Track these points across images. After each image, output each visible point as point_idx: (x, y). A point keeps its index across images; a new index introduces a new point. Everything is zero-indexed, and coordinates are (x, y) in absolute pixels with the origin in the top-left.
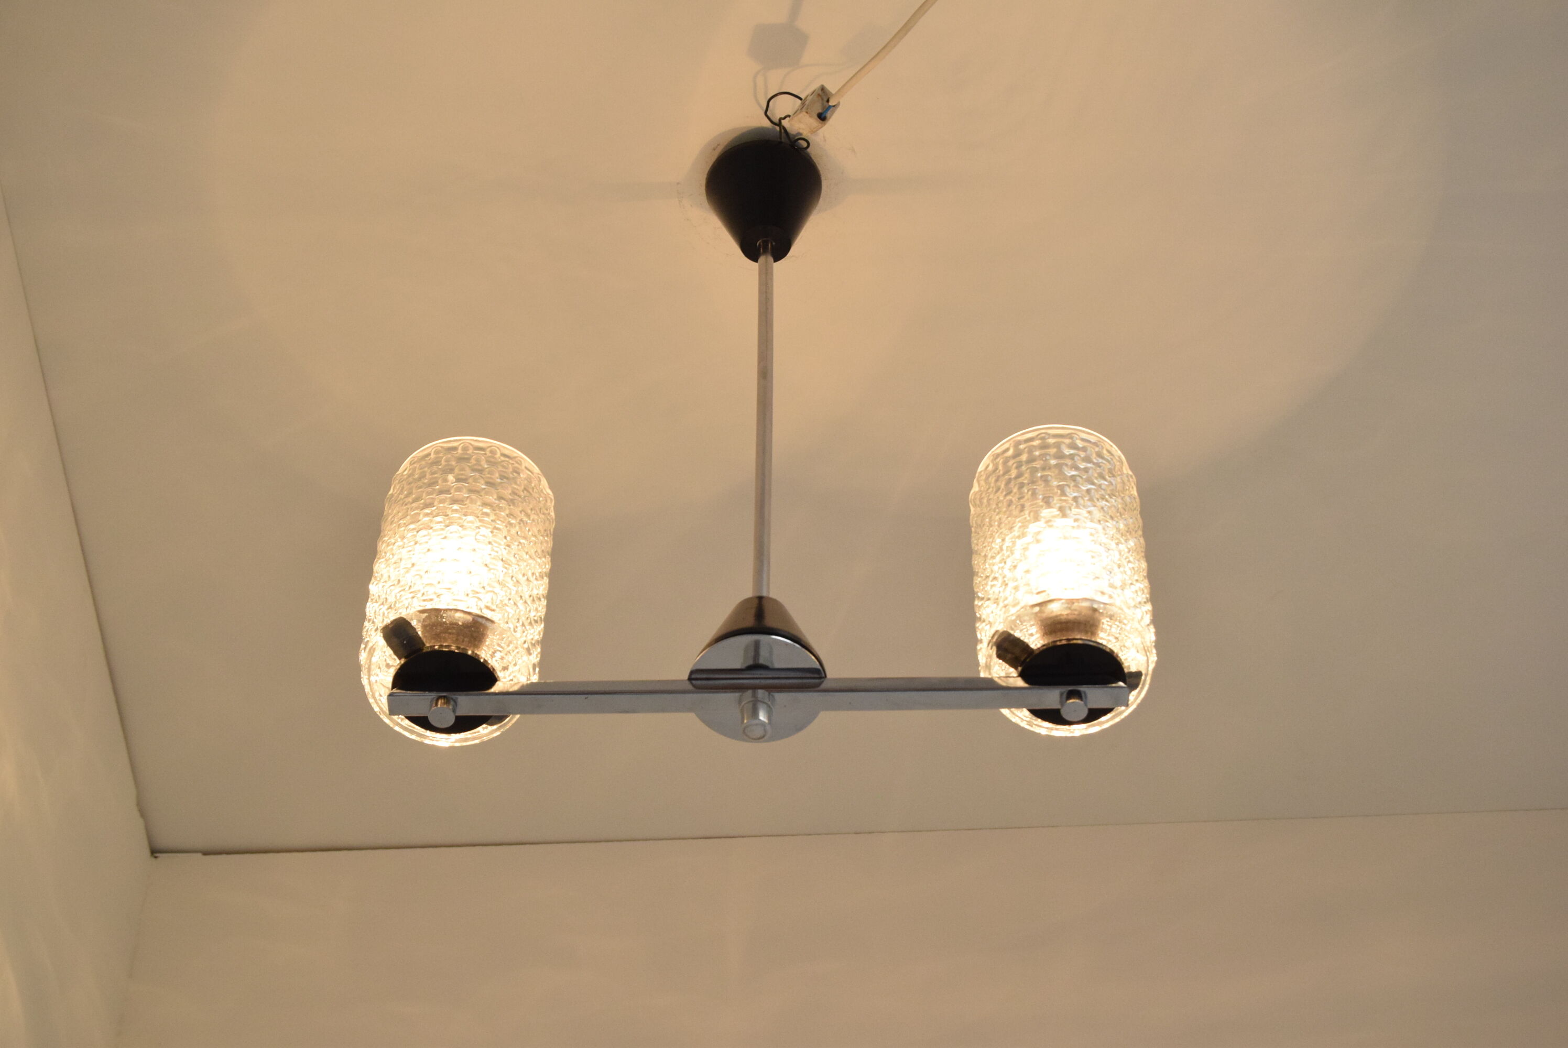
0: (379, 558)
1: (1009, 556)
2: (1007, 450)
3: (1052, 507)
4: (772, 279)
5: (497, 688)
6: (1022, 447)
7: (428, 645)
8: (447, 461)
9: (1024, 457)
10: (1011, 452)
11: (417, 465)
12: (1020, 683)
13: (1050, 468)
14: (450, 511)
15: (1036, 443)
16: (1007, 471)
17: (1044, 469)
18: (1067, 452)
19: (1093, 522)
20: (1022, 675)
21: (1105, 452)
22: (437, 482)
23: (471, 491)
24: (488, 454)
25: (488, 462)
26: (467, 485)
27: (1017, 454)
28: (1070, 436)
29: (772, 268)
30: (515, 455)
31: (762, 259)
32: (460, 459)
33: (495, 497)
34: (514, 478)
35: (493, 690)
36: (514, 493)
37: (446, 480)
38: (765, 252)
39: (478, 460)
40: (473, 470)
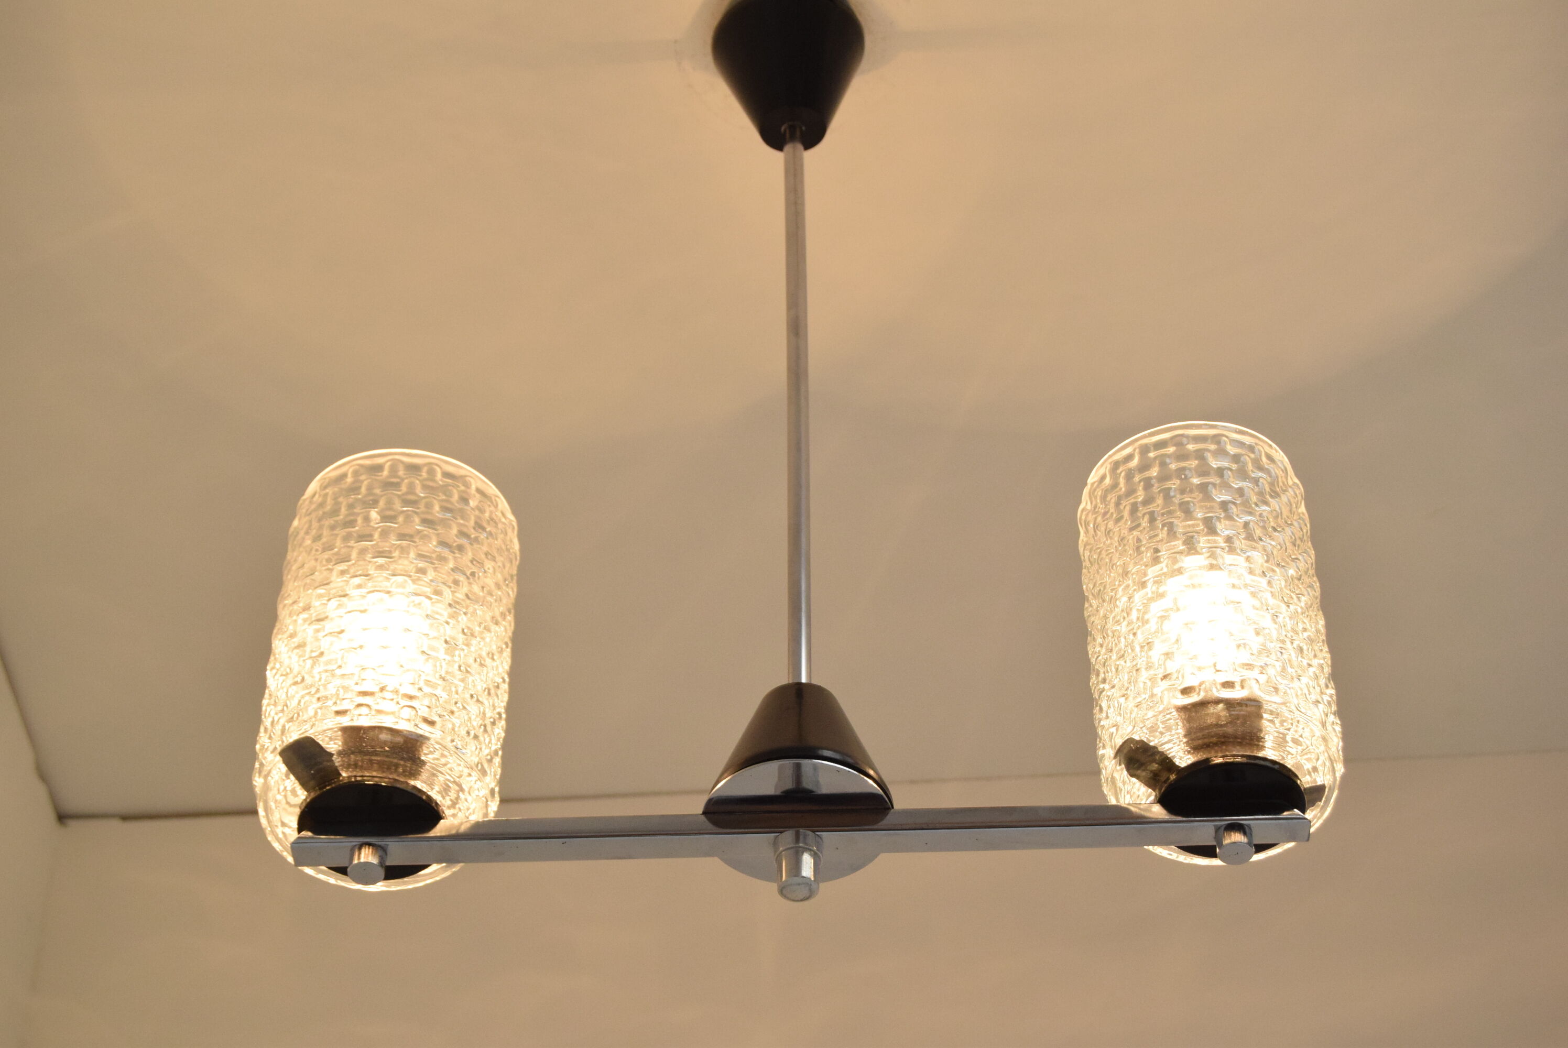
0: (278, 634)
1: (1139, 627)
2: (1129, 458)
3: (1197, 553)
4: (802, 182)
5: (440, 829)
6: (1151, 455)
7: (344, 774)
8: (370, 488)
9: (1154, 472)
10: (1135, 462)
11: (329, 491)
12: (1158, 811)
13: (1191, 491)
14: (373, 568)
15: (1171, 449)
16: (1131, 492)
17: (1183, 492)
18: (1214, 464)
19: (1255, 575)
20: (1163, 800)
21: (1264, 459)
22: (356, 521)
23: (402, 537)
24: (424, 475)
25: (425, 487)
26: (396, 525)
27: (1144, 466)
28: (1216, 439)
29: (801, 159)
30: (462, 472)
31: (788, 148)
32: (388, 485)
33: (434, 543)
34: (461, 510)
35: (433, 833)
36: (462, 534)
37: (367, 519)
38: (792, 139)
39: (411, 487)
40: (407, 502)
